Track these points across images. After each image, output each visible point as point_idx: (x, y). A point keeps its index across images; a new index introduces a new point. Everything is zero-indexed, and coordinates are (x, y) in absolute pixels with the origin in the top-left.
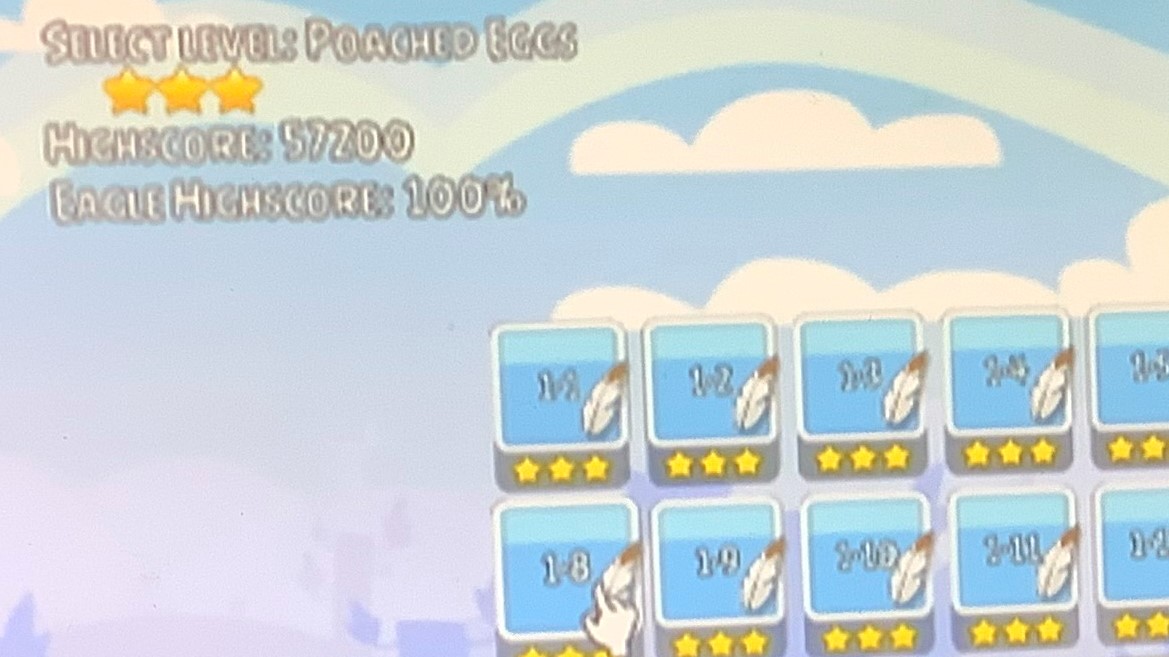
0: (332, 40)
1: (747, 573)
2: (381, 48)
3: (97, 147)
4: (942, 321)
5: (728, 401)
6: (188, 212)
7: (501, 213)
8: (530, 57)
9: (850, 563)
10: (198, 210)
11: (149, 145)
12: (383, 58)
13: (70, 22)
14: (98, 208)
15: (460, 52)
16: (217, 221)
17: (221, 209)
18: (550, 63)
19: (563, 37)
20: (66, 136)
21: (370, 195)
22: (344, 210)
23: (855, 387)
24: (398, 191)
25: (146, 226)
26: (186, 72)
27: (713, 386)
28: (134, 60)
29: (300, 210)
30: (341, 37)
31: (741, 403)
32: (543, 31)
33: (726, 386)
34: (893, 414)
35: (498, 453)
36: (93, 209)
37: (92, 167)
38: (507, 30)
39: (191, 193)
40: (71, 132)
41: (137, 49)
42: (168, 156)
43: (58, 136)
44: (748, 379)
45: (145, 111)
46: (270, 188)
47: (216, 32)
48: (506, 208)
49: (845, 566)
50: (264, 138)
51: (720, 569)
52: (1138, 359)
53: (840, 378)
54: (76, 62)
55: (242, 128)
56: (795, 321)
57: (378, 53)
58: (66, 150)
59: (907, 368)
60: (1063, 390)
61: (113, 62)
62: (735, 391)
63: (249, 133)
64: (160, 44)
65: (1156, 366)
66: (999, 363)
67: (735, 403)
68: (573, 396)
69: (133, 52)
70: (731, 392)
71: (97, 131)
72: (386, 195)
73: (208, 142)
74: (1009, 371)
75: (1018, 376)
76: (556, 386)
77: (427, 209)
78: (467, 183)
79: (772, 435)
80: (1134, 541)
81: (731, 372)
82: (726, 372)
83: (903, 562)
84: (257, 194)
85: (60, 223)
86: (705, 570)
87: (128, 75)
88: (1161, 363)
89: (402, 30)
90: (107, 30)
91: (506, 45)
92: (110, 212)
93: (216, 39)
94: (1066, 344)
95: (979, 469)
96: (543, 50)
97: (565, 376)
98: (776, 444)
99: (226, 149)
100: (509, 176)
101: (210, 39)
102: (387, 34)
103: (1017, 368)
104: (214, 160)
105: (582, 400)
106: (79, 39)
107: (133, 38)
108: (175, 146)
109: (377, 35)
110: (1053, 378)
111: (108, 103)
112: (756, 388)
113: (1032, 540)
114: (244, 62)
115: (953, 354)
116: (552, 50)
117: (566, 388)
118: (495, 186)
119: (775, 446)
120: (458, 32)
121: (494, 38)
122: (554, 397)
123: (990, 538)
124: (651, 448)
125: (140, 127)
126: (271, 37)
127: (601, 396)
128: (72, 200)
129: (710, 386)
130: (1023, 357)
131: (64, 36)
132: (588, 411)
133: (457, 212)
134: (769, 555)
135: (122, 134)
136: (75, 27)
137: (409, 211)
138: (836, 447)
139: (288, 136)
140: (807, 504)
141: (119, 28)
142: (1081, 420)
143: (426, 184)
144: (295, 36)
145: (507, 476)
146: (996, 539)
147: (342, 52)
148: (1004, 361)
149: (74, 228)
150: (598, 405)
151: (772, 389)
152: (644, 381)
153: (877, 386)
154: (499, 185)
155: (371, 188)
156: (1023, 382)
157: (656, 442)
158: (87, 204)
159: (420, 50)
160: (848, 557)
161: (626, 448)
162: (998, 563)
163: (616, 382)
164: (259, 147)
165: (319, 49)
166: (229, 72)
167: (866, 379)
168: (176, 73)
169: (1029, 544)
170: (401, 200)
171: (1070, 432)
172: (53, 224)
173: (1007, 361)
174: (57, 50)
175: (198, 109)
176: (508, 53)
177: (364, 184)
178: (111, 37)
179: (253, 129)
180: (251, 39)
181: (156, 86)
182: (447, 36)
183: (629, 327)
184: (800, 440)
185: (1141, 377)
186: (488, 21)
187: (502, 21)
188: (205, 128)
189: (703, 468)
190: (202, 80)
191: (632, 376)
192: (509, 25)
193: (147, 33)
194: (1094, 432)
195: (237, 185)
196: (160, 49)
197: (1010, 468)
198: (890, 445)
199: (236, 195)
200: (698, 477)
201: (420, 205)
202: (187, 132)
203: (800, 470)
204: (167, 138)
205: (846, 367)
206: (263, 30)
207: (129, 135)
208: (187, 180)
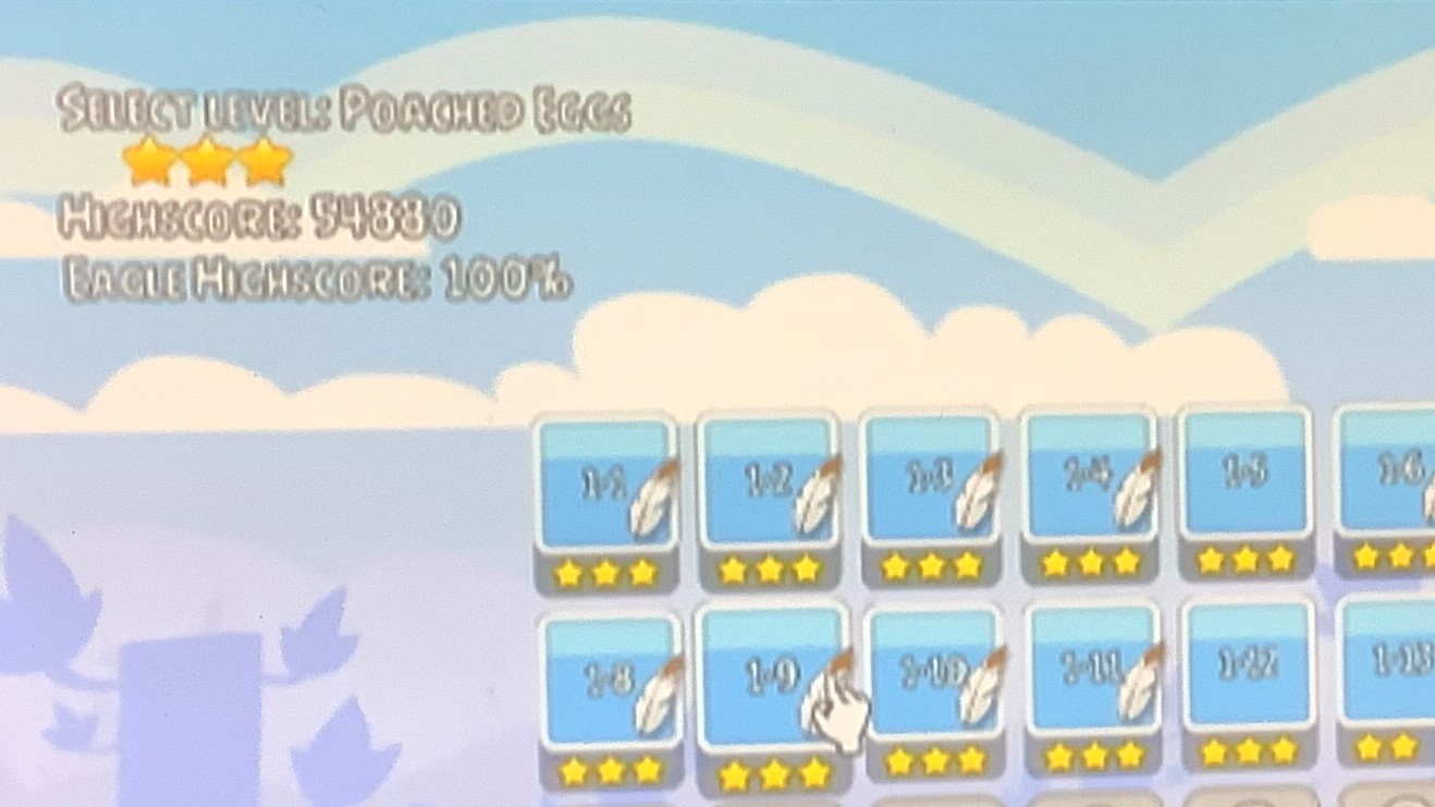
0: (369, 109)
2: (421, 118)
3: (114, 220)
4: (1019, 419)
6: (210, 291)
7: (546, 296)
8: (581, 128)
9: (916, 679)
10: (221, 290)
11: (170, 221)
12: (423, 129)
13: (88, 85)
14: (115, 285)
15: (505, 122)
16: (240, 302)
17: (246, 288)
18: (601, 134)
19: (617, 108)
20: (82, 208)
21: (406, 275)
22: (378, 291)
23: (924, 489)
24: (437, 272)
25: (165, 305)
26: (212, 141)
27: (771, 487)
28: (155, 127)
29: (331, 292)
30: (378, 106)
31: (801, 504)
32: (594, 102)
34: (965, 520)
35: (538, 554)
36: (109, 287)
37: (108, 240)
38: (556, 100)
39: (214, 270)
40: (87, 204)
41: (160, 116)
42: (191, 232)
43: (73, 208)
45: (166, 182)
46: (298, 266)
47: (245, 98)
48: (551, 291)
49: (910, 682)
50: (293, 213)
53: (909, 479)
54: (92, 128)
55: (268, 204)
56: (860, 418)
57: (417, 123)
58: (82, 223)
59: (981, 469)
60: (1149, 495)
61: (133, 129)
62: (795, 492)
63: (277, 207)
64: (184, 111)
65: (1251, 470)
66: (1081, 466)
67: (794, 505)
68: (620, 494)
69: (155, 119)
70: (791, 492)
71: (114, 204)
72: (423, 274)
73: (236, 220)
74: (1091, 475)
75: (1100, 480)
77: (467, 291)
78: (511, 263)
79: (834, 540)
81: (790, 470)
82: (785, 472)
83: (974, 679)
84: (284, 273)
85: (72, 300)
87: (149, 143)
88: (1256, 468)
89: (444, 99)
90: (128, 94)
91: (555, 116)
92: (127, 290)
93: (244, 105)
94: (1153, 447)
95: (1056, 580)
96: (594, 122)
97: (611, 473)
98: (838, 550)
99: (252, 223)
100: (555, 257)
101: (237, 105)
102: (427, 99)
103: (1100, 471)
104: (240, 235)
106: (97, 104)
108: (198, 220)
109: (416, 103)
110: (1138, 483)
111: (127, 173)
112: (818, 489)
113: (1113, 658)
114: (274, 131)
115: (1030, 456)
116: (605, 121)
117: (612, 485)
118: (540, 268)
119: (837, 552)
120: (504, 102)
121: (543, 108)
122: (598, 494)
123: (1068, 654)
124: (702, 551)
125: (161, 201)
126: (303, 105)
128: (86, 276)
129: (767, 486)
131: (82, 101)
132: (636, 511)
133: (499, 296)
135: (141, 204)
136: (93, 91)
137: (448, 294)
138: (903, 553)
139: (319, 211)
140: (870, 616)
141: (141, 94)
142: (1169, 528)
143: (466, 263)
144: (329, 105)
145: (547, 578)
147: (378, 122)
148: (1086, 462)
149: (88, 307)
150: (646, 504)
151: (834, 491)
152: (697, 478)
153: (949, 487)
154: (544, 266)
155: (407, 267)
157: (707, 545)
158: (102, 281)
159: (463, 120)
161: (676, 550)
162: (1076, 682)
163: (666, 480)
164: (287, 223)
165: (354, 118)
166: (257, 143)
167: (936, 481)
168: (201, 143)
169: (1110, 662)
170: (439, 280)
171: (1156, 541)
172: (66, 300)
173: (1089, 463)
174: (74, 116)
175: (224, 182)
176: (557, 124)
177: (400, 263)
178: (132, 101)
179: (282, 204)
180: (282, 104)
181: (180, 155)
182: (492, 106)
183: (680, 419)
184: (864, 545)
185: (1233, 483)
186: (537, 91)
187: (551, 91)
188: (231, 202)
189: (758, 574)
190: (229, 150)
191: (683, 474)
192: (558, 95)
193: (171, 99)
194: (1181, 540)
195: (263, 265)
196: (184, 115)
197: (1090, 579)
198: (961, 552)
199: (262, 274)
200: (752, 582)
201: (459, 287)
202: (212, 205)
203: (865, 578)
204: (189, 211)
205: (915, 468)
206: (295, 97)
207: (149, 207)
208: (210, 256)
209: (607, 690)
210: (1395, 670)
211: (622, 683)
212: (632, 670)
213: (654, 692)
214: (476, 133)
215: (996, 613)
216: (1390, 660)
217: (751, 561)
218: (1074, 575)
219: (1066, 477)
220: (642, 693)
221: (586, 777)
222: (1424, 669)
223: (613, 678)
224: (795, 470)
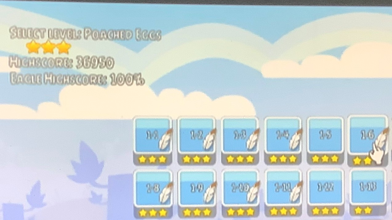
0: (91, 34)
1: (206, 192)
2: (105, 36)
3: (23, 62)
6: (48, 82)
7: (137, 84)
8: (148, 40)
9: (235, 190)
10: (51, 81)
11: (38, 62)
12: (105, 39)
13: (18, 27)
14: (23, 80)
15: (128, 38)
16: (56, 85)
17: (58, 81)
18: (153, 42)
19: (157, 34)
20: (15, 59)
21: (100, 78)
22: (93, 82)
23: (238, 138)
24: (108, 77)
25: (37, 85)
26: (50, 42)
27: (197, 137)
28: (35, 38)
29: (80, 82)
30: (94, 33)
31: (205, 142)
32: (151, 33)
33: (201, 137)
34: (249, 146)
35: (134, 154)
36: (22, 80)
37: (22, 68)
38: (141, 32)
39: (50, 76)
40: (17, 58)
42: (43, 66)
43: (13, 59)
44: (207, 135)
45: (37, 52)
46: (72, 75)
47: (59, 31)
49: (234, 190)
50: (71, 61)
51: (197, 191)
52: (321, 133)
53: (234, 136)
54: (18, 38)
55: (65, 58)
56: (221, 118)
57: (104, 38)
58: (15, 63)
59: (254, 133)
60: (299, 141)
61: (29, 38)
62: (204, 138)
63: (67, 60)
65: (327, 135)
67: (203, 142)
68: (156, 138)
69: (35, 36)
70: (202, 138)
71: (23, 58)
72: (105, 78)
73: (55, 63)
74: (283, 135)
75: (286, 136)
76: (152, 135)
77: (117, 82)
78: (128, 76)
79: (214, 152)
80: (319, 186)
81: (202, 133)
82: (201, 133)
83: (251, 190)
84: (68, 77)
85: (12, 84)
86: (193, 190)
87: (33, 42)
88: (328, 134)
89: (111, 31)
90: (28, 29)
91: (141, 36)
92: (26, 81)
93: (58, 32)
94: (300, 128)
95: (274, 163)
96: (151, 38)
97: (154, 132)
98: (215, 154)
99: (60, 64)
101: (57, 32)
102: (107, 32)
103: (286, 134)
104: (56, 67)
105: (159, 139)
106: (20, 31)
108: (46, 63)
109: (104, 32)
110: (296, 137)
111: (27, 50)
112: (210, 138)
113: (289, 185)
114: (66, 40)
115: (267, 130)
116: (154, 38)
117: (154, 136)
118: (136, 77)
120: (127, 32)
121: (138, 34)
122: (151, 138)
124: (178, 154)
125: (36, 57)
126: (74, 33)
127: (165, 138)
128: (16, 77)
130: (288, 131)
131: (16, 31)
132: (161, 142)
133: (125, 83)
134: (212, 187)
135: (31, 59)
136: (19, 28)
137: (111, 83)
138: (232, 155)
140: (223, 172)
141: (31, 29)
143: (116, 76)
144: (81, 32)
145: (136, 161)
146: (278, 184)
147: (94, 37)
148: (282, 132)
149: (16, 85)
150: (164, 141)
151: (214, 138)
152: (177, 134)
155: (101, 76)
156: (287, 138)
157: (180, 152)
158: (20, 79)
159: (116, 37)
160: (235, 188)
161: (171, 154)
162: (279, 191)
163: (169, 134)
164: (69, 64)
165: (88, 36)
166: (62, 42)
167: (242, 136)
168: (47, 42)
170: (109, 80)
171: (301, 153)
172: (10, 84)
173: (283, 132)
174: (13, 34)
175: (53, 53)
176: (141, 38)
178: (29, 31)
179: (68, 59)
180: (68, 33)
181: (41, 45)
182: (124, 33)
183: (173, 119)
184: (222, 153)
185: (322, 138)
186: (136, 29)
187: (140, 30)
188: (54, 58)
189: (193, 160)
190: (54, 44)
191: (174, 134)
192: (142, 30)
193: (39, 30)
194: (308, 153)
195: (63, 74)
196: (43, 35)
197: (283, 163)
198: (248, 155)
199: (62, 77)
200: (192, 162)
201: (114, 81)
202: (49, 59)
203: (222, 162)
204: (43, 61)
205: (236, 132)
206: (72, 30)
207: (33, 59)
208: (49, 72)
209: (152, 191)
210: (366, 189)
211: (156, 189)
212: (159, 186)
213: (165, 192)
214: (120, 41)
215: (257, 172)
216: (364, 187)
217: (192, 157)
218: (279, 162)
219: (277, 136)
220: (162, 192)
221: (146, 214)
222: (373, 189)
223: (154, 188)
224: (204, 133)
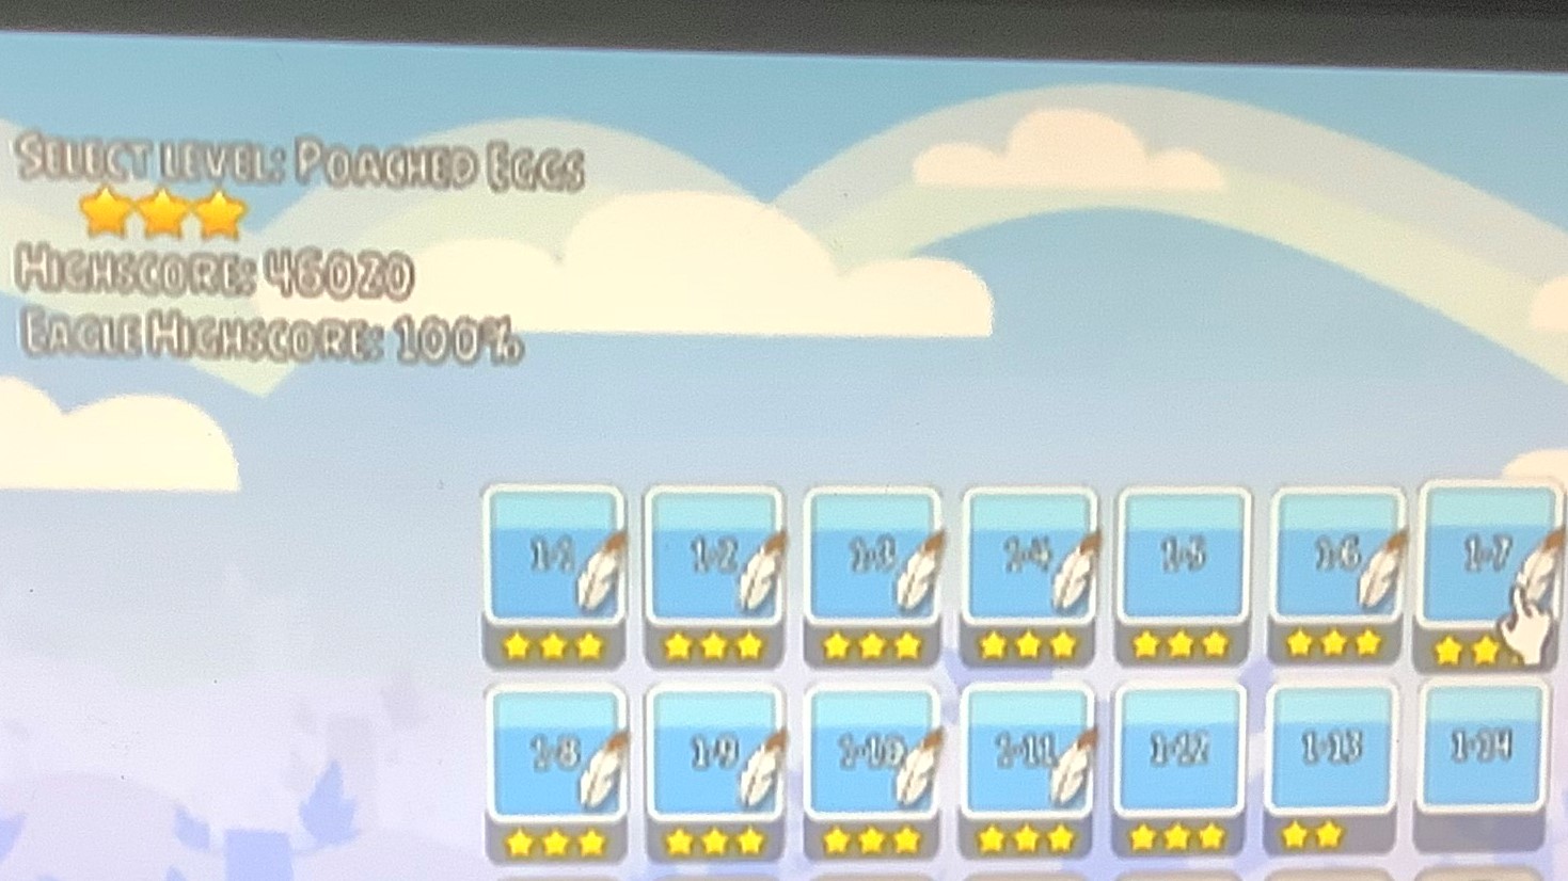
0: (324, 162)
2: (375, 172)
3: (71, 272)
4: (962, 497)
5: (732, 578)
6: (165, 347)
7: (497, 360)
8: (533, 187)
10: (176, 346)
11: (126, 271)
12: (377, 184)
13: (46, 132)
14: (71, 338)
15: (459, 180)
16: (195, 358)
17: (201, 345)
18: (554, 195)
19: (570, 166)
20: (39, 259)
21: (359, 335)
22: (331, 351)
24: (389, 334)
25: (122, 360)
26: (167, 192)
27: (716, 562)
28: (112, 176)
29: (284, 349)
30: (332, 158)
31: (745, 581)
32: (548, 159)
33: (731, 561)
34: (906, 598)
35: (487, 625)
36: (65, 341)
37: (65, 294)
38: (509, 158)
39: (169, 326)
40: (44, 255)
41: (117, 165)
42: (146, 286)
43: (30, 258)
45: (122, 233)
46: (252, 324)
47: (200, 148)
48: (503, 357)
50: (248, 268)
52: (1169, 546)
53: (851, 558)
54: (50, 176)
55: (224, 257)
56: (806, 492)
57: (371, 178)
58: (39, 274)
61: (91, 178)
62: (740, 565)
63: (232, 261)
64: (140, 159)
65: (1189, 554)
68: (568, 566)
69: (112, 168)
70: (736, 568)
71: (71, 254)
72: (375, 335)
73: (188, 270)
76: (550, 555)
77: (419, 353)
78: (463, 327)
79: (777, 618)
84: (239, 330)
85: (30, 354)
87: (105, 193)
88: (1193, 552)
89: (397, 153)
90: (85, 141)
91: (508, 174)
92: (84, 345)
93: (199, 155)
95: (992, 663)
96: (548, 181)
97: (560, 544)
98: (781, 627)
99: (207, 278)
100: (507, 320)
101: (193, 156)
102: (381, 155)
104: (195, 291)
106: (55, 152)
107: (111, 152)
108: (154, 274)
109: (371, 157)
111: (84, 224)
112: (762, 565)
114: (228, 183)
116: (557, 180)
117: (560, 557)
118: (492, 332)
119: (780, 629)
120: (458, 157)
121: (496, 165)
124: (648, 626)
125: (117, 252)
126: (258, 155)
128: (43, 329)
129: (713, 560)
131: (39, 148)
132: (583, 584)
133: (451, 358)
135: (98, 258)
136: (51, 137)
137: (400, 355)
138: (844, 632)
140: (810, 695)
141: (98, 140)
142: (1105, 611)
143: (418, 326)
144: (284, 156)
145: (495, 651)
147: (333, 176)
149: (45, 361)
151: (778, 566)
152: (640, 551)
154: (495, 330)
155: (360, 328)
157: (653, 619)
158: (59, 334)
159: (417, 175)
161: (622, 625)
164: (242, 278)
166: (213, 194)
168: (156, 193)
171: (1093, 624)
172: (23, 354)
174: (31, 163)
175: (179, 235)
176: (510, 182)
177: (352, 323)
178: (89, 149)
179: (236, 258)
180: (237, 155)
181: (136, 206)
182: (446, 162)
184: (806, 625)
185: (1172, 566)
186: (490, 147)
187: (506, 147)
188: (185, 254)
189: (703, 650)
190: (184, 202)
191: (630, 547)
192: (512, 150)
193: (128, 147)
194: (1118, 624)
195: (218, 320)
196: (141, 167)
197: (1026, 663)
198: (901, 633)
199: (216, 331)
200: (696, 658)
201: (411, 348)
202: (167, 258)
203: (806, 657)
204: (145, 263)
206: (251, 148)
207: (105, 258)
208: (165, 311)
214: (430, 191)
215: (933, 693)
217: (695, 637)
218: (1010, 658)
219: (1006, 557)
221: (531, 849)
